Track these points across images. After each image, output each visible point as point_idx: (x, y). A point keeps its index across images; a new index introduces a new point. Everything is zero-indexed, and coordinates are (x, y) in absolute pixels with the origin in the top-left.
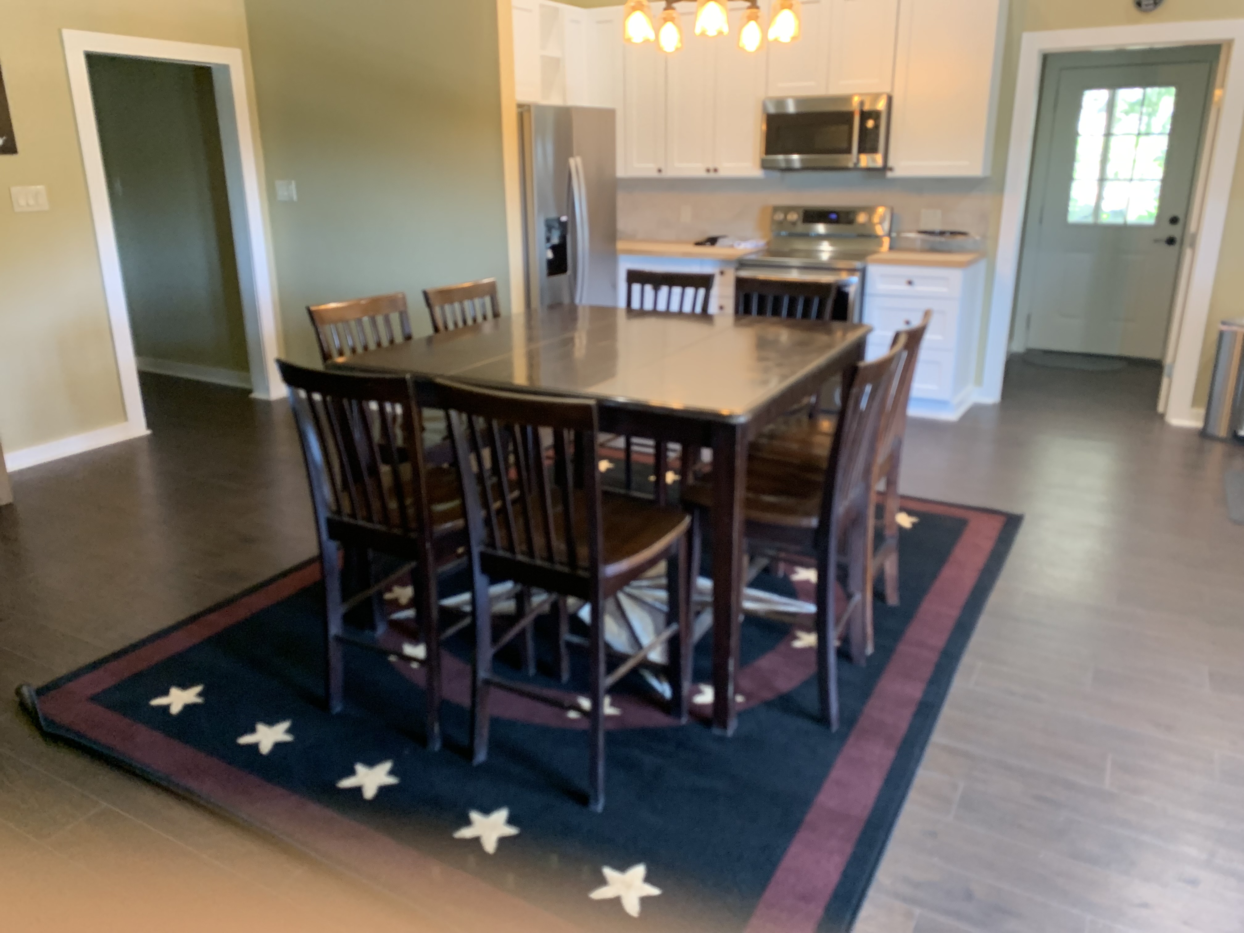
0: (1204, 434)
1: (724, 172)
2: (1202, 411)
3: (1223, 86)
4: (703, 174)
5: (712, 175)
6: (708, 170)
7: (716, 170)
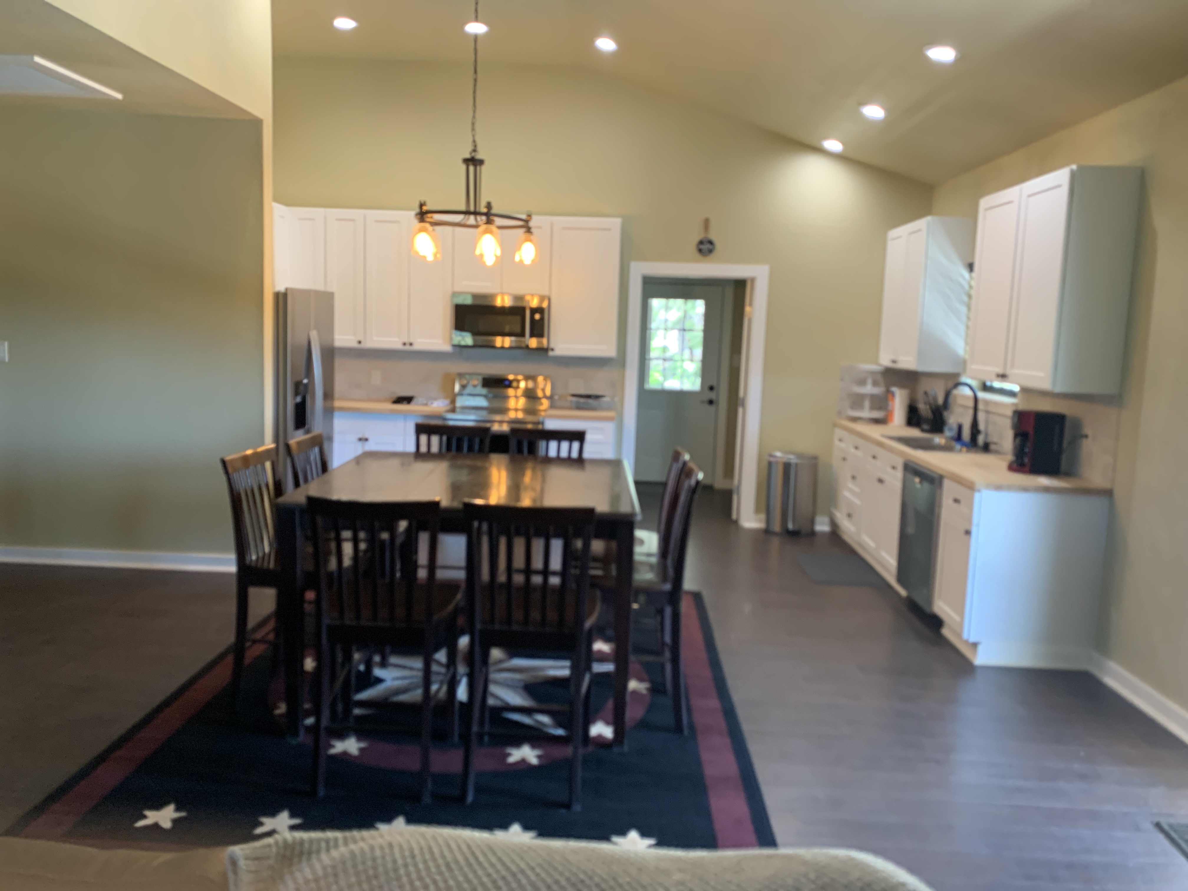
0: (767, 531)
1: (417, 347)
2: (763, 516)
3: (751, 305)
4: (399, 346)
5: (407, 348)
6: (405, 344)
7: (411, 344)
